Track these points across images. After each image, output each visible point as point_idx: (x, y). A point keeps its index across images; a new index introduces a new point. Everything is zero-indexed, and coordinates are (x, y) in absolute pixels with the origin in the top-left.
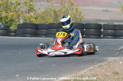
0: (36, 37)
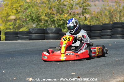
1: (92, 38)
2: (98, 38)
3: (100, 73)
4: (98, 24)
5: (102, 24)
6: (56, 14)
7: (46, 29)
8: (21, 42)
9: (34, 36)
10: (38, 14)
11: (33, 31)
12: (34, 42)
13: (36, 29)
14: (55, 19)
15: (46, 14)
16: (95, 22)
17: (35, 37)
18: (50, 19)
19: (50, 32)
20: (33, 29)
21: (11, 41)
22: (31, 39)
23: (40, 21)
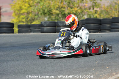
0: (100, 32)
1: (101, 31)
2: (108, 31)
3: (109, 66)
4: (108, 18)
5: (111, 18)
6: (67, 8)
7: (58, 22)
8: (34, 35)
9: (45, 29)
10: (50, 8)
11: (45, 24)
12: (46, 35)
13: (48, 22)
14: (66, 12)
15: (57, 7)
16: (105, 15)
17: (47, 30)
18: (61, 13)
19: (61, 25)
20: (45, 22)
21: (24, 34)
22: (42, 32)
23: (52, 14)
